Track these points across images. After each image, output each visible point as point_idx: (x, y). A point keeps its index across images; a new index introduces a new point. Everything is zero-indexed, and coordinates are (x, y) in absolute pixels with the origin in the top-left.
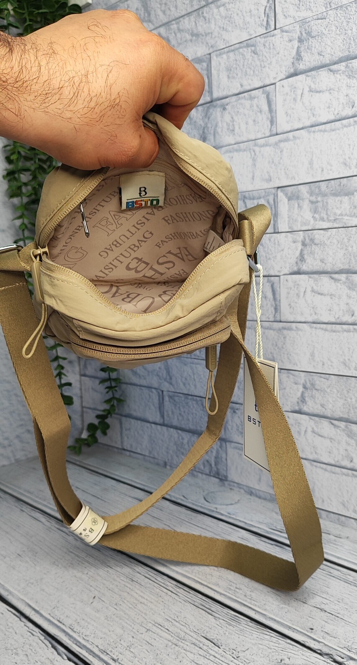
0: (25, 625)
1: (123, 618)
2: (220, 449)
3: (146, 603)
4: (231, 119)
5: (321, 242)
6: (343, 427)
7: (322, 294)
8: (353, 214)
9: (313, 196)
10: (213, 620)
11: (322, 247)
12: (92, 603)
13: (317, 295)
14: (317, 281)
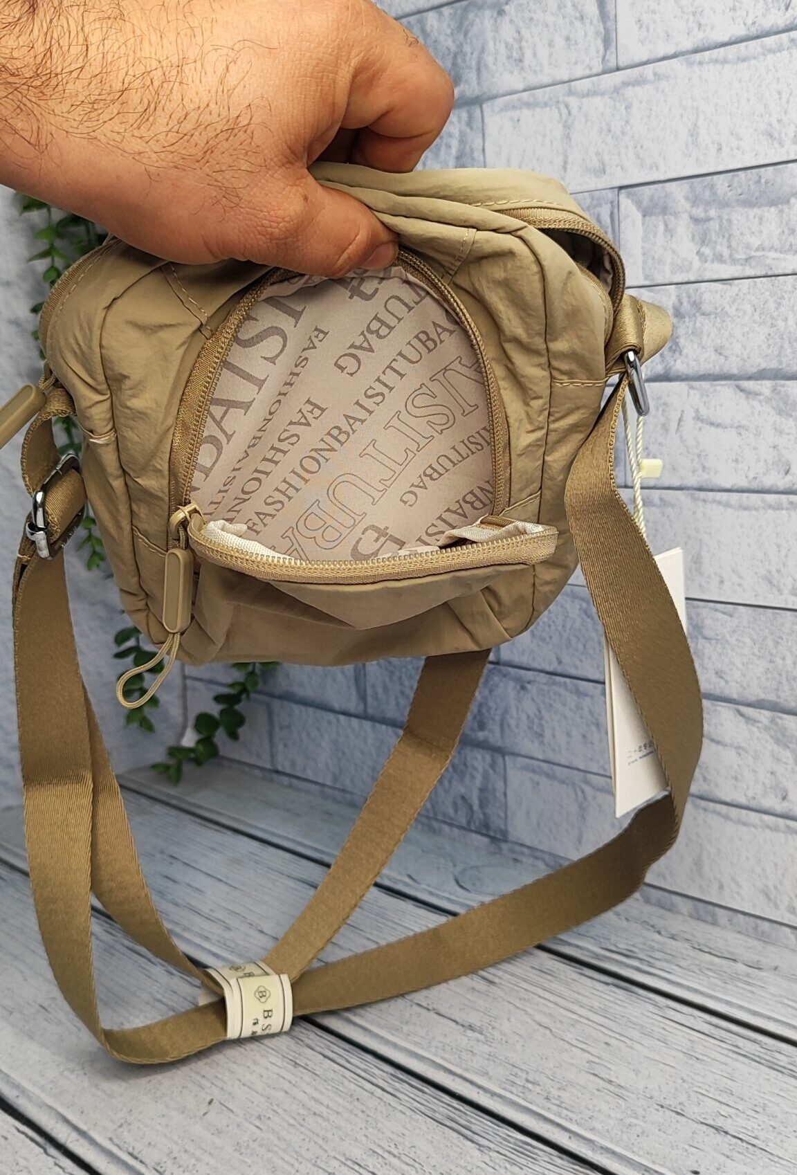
0: (56, 1164)
1: (276, 1149)
2: (491, 771)
3: (325, 1114)
4: (516, 35)
5: (716, 308)
6: (766, 721)
7: (718, 425)
8: (787, 247)
9: (698, 207)
10: (477, 1153)
11: (719, 320)
12: (205, 1114)
13: (707, 426)
14: (707, 396)
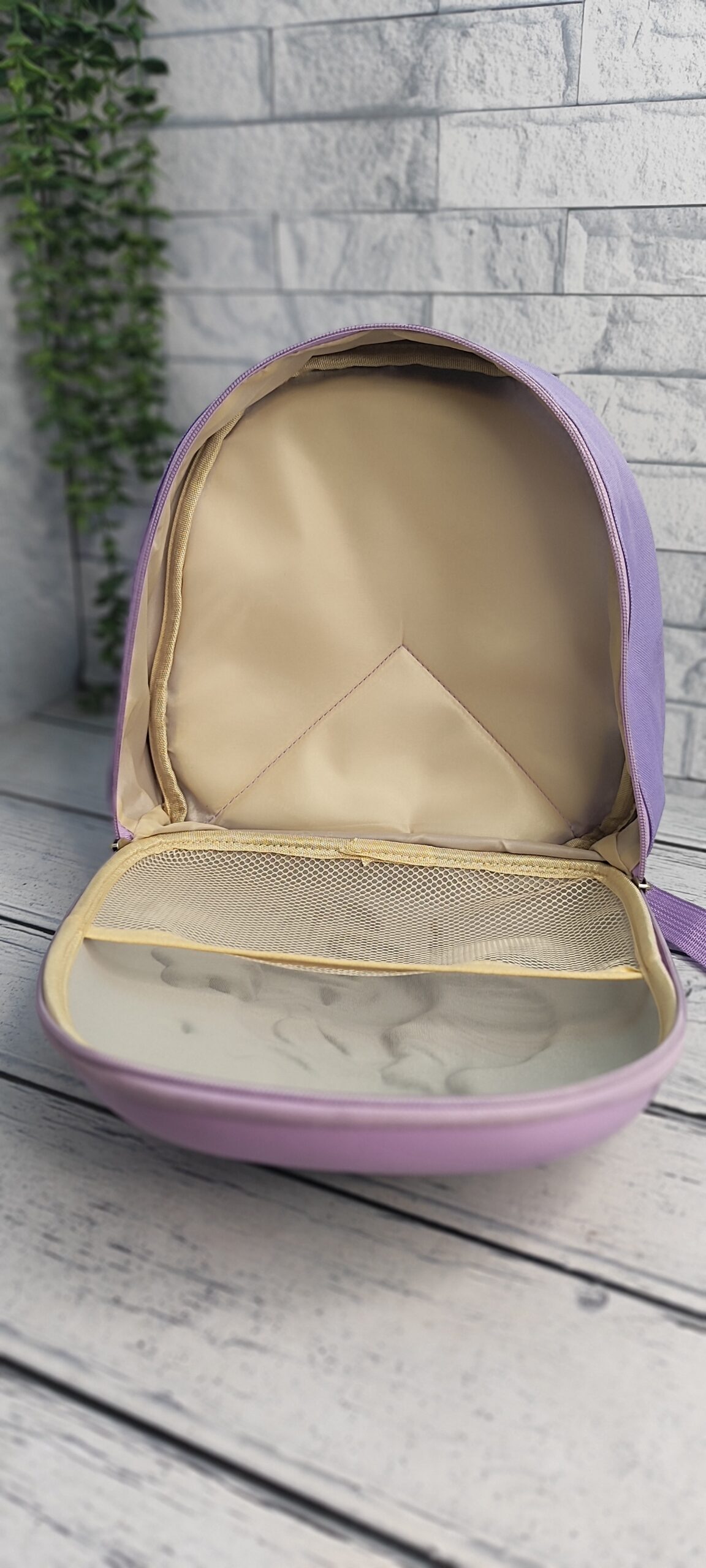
4: (479, 58)
5: (647, 318)
7: (639, 411)
9: (639, 233)
11: (648, 327)
13: (630, 412)
14: (632, 388)
